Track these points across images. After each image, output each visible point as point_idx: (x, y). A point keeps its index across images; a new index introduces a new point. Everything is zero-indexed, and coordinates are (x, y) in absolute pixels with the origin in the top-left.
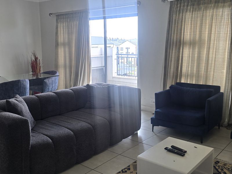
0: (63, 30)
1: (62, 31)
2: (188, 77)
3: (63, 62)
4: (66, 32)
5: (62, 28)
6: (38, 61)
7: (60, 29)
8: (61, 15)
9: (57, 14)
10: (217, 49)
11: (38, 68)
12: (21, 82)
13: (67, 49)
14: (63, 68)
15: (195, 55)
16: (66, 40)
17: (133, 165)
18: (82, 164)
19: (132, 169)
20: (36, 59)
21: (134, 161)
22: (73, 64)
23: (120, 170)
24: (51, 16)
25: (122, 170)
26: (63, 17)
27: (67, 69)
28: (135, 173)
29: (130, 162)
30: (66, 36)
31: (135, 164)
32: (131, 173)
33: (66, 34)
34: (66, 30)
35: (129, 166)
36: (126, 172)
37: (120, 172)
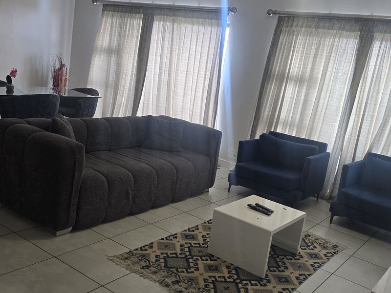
1: (108, 30)
2: (286, 126)
4: (115, 32)
5: (109, 25)
6: (64, 69)
7: (106, 26)
8: (111, 5)
9: (105, 3)
10: (332, 92)
11: (63, 80)
12: (50, 97)
13: (113, 59)
15: (301, 97)
16: (115, 45)
17: (203, 226)
18: (137, 216)
19: (201, 229)
20: (62, 66)
21: (204, 221)
22: (120, 83)
23: (186, 229)
24: (95, 3)
25: (189, 229)
26: (115, 9)
27: (109, 89)
28: (204, 233)
29: (199, 222)
30: (115, 38)
31: (204, 224)
32: (200, 233)
33: (115, 35)
34: (116, 30)
35: (197, 226)
36: (193, 231)
37: (186, 231)
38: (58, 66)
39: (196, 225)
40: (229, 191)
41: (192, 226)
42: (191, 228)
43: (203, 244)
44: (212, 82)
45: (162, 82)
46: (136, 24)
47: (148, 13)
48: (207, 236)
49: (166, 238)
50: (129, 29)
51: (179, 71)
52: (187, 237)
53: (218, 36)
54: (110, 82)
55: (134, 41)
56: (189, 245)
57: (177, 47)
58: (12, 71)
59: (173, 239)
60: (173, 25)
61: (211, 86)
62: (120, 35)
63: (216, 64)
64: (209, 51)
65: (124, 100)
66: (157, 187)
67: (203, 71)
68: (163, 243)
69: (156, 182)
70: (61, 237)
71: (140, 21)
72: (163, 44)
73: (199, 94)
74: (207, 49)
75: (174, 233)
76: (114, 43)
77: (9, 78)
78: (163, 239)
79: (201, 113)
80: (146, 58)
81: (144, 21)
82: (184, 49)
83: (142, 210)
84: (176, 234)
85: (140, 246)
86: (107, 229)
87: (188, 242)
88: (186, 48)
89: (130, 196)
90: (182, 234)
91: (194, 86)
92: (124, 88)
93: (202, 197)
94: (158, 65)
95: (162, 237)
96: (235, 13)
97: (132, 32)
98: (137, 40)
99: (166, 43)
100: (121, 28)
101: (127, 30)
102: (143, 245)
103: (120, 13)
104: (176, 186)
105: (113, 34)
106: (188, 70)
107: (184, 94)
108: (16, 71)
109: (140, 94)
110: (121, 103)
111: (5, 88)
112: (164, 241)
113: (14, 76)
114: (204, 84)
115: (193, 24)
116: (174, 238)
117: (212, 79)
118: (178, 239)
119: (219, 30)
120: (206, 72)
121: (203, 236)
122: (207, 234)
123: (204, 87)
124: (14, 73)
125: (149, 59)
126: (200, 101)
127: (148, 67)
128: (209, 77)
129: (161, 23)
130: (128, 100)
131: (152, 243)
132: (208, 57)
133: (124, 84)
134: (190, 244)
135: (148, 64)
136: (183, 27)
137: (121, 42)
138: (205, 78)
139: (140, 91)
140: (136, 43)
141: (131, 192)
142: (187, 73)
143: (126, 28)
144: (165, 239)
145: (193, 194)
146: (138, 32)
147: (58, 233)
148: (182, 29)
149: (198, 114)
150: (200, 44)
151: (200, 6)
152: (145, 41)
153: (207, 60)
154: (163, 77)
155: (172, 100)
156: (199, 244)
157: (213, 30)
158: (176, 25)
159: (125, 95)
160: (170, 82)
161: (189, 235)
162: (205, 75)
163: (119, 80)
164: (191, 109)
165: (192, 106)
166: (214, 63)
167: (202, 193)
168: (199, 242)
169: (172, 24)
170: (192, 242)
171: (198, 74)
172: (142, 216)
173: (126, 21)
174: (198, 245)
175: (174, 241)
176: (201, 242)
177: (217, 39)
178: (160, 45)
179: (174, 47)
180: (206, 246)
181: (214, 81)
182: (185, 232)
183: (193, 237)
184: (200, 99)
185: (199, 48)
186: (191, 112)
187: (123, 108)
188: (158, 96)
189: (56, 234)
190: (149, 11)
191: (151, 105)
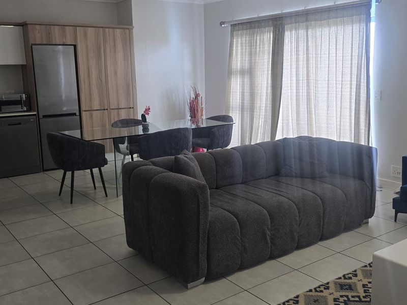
0: (242, 49)
1: (239, 51)
3: (238, 101)
4: (246, 52)
5: (239, 45)
6: (199, 98)
7: (237, 47)
8: (238, 24)
9: (232, 24)
11: (199, 110)
12: (182, 131)
13: (247, 80)
14: (238, 112)
16: (247, 65)
17: (362, 270)
18: (278, 260)
19: (360, 276)
20: (197, 96)
21: (364, 264)
22: (255, 105)
23: (341, 275)
24: (223, 26)
25: (344, 276)
26: (243, 27)
27: (245, 112)
28: (365, 281)
29: (358, 266)
30: (246, 58)
31: (365, 268)
32: (359, 282)
33: (246, 54)
34: (246, 49)
35: (355, 271)
36: (350, 278)
37: (340, 278)
38: (193, 96)
39: (353, 270)
40: (395, 221)
41: (349, 272)
42: (348, 274)
43: (364, 297)
44: (360, 89)
45: (301, 97)
46: (266, 38)
47: (278, 24)
48: (370, 285)
49: (315, 289)
50: (260, 45)
51: (319, 82)
52: (342, 287)
53: (361, 33)
54: (245, 104)
55: (266, 57)
56: (346, 299)
57: (314, 55)
58: (146, 110)
59: (324, 291)
60: (307, 32)
61: (360, 93)
62: (251, 54)
63: (363, 66)
64: (352, 53)
65: (261, 123)
66: (300, 224)
67: (348, 77)
68: (312, 295)
69: (298, 218)
70: (193, 290)
71: (270, 35)
72: (297, 55)
73: (346, 104)
74: (350, 51)
75: (325, 282)
76: (245, 63)
77: (143, 116)
78: (311, 291)
79: (351, 126)
80: (280, 73)
81: (274, 34)
82: (323, 56)
83: (285, 253)
84: (328, 283)
85: (283, 301)
86: (244, 277)
87: (344, 294)
88: (325, 54)
89: (268, 237)
90: (335, 283)
91: (339, 96)
92: (260, 110)
93: (360, 230)
94: (294, 79)
95: (310, 288)
96: (380, 3)
97: (263, 48)
98: (269, 56)
99: (301, 53)
100: (251, 46)
101: (258, 47)
102: (287, 299)
103: (248, 31)
104: (323, 220)
105: (244, 54)
106: (330, 79)
107: (328, 107)
108: (149, 109)
109: (277, 113)
110: (259, 126)
111: (141, 127)
112: (313, 293)
113: (148, 114)
114: (351, 91)
115: (329, 25)
116: (325, 289)
117: (360, 85)
118: (331, 291)
119: (361, 27)
120: (351, 78)
121: (364, 286)
122: (370, 283)
123: (351, 95)
124: (147, 110)
125: (284, 74)
126: (348, 112)
127: (283, 82)
128: (355, 82)
129: (293, 32)
130: (265, 122)
131: (297, 297)
132: (352, 60)
133: (259, 105)
134: (347, 296)
135: (283, 80)
136: (318, 32)
137: (253, 61)
138: (351, 84)
139: (277, 110)
140: (269, 58)
141: (268, 233)
142: (328, 83)
143: (256, 45)
144: (313, 290)
145: (348, 228)
146: (269, 47)
147: (189, 285)
148: (318, 34)
149: (348, 128)
150: (340, 47)
151: (336, 3)
152: (278, 56)
153: (352, 64)
154: (301, 91)
155: (314, 115)
156: (359, 297)
157: (354, 27)
158: (310, 31)
159: (262, 117)
160: (309, 96)
161: (344, 284)
162: (351, 81)
163: (254, 101)
164: (338, 123)
165: (338, 119)
166: (359, 65)
167: (359, 225)
168: (358, 294)
169: (305, 31)
170: (350, 294)
171: (342, 81)
172: (285, 259)
173: (255, 38)
174: (357, 299)
175: (326, 293)
176: (362, 294)
177: (361, 38)
178: (294, 57)
179: (310, 55)
180: (369, 299)
181: (362, 87)
182: (340, 280)
183: (350, 288)
184: (348, 109)
185: (340, 52)
186: (338, 127)
187: (261, 130)
188: (298, 113)
189: (187, 286)
190: (279, 22)
191: (291, 124)
